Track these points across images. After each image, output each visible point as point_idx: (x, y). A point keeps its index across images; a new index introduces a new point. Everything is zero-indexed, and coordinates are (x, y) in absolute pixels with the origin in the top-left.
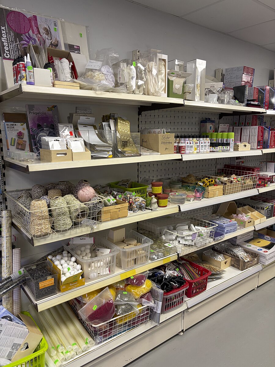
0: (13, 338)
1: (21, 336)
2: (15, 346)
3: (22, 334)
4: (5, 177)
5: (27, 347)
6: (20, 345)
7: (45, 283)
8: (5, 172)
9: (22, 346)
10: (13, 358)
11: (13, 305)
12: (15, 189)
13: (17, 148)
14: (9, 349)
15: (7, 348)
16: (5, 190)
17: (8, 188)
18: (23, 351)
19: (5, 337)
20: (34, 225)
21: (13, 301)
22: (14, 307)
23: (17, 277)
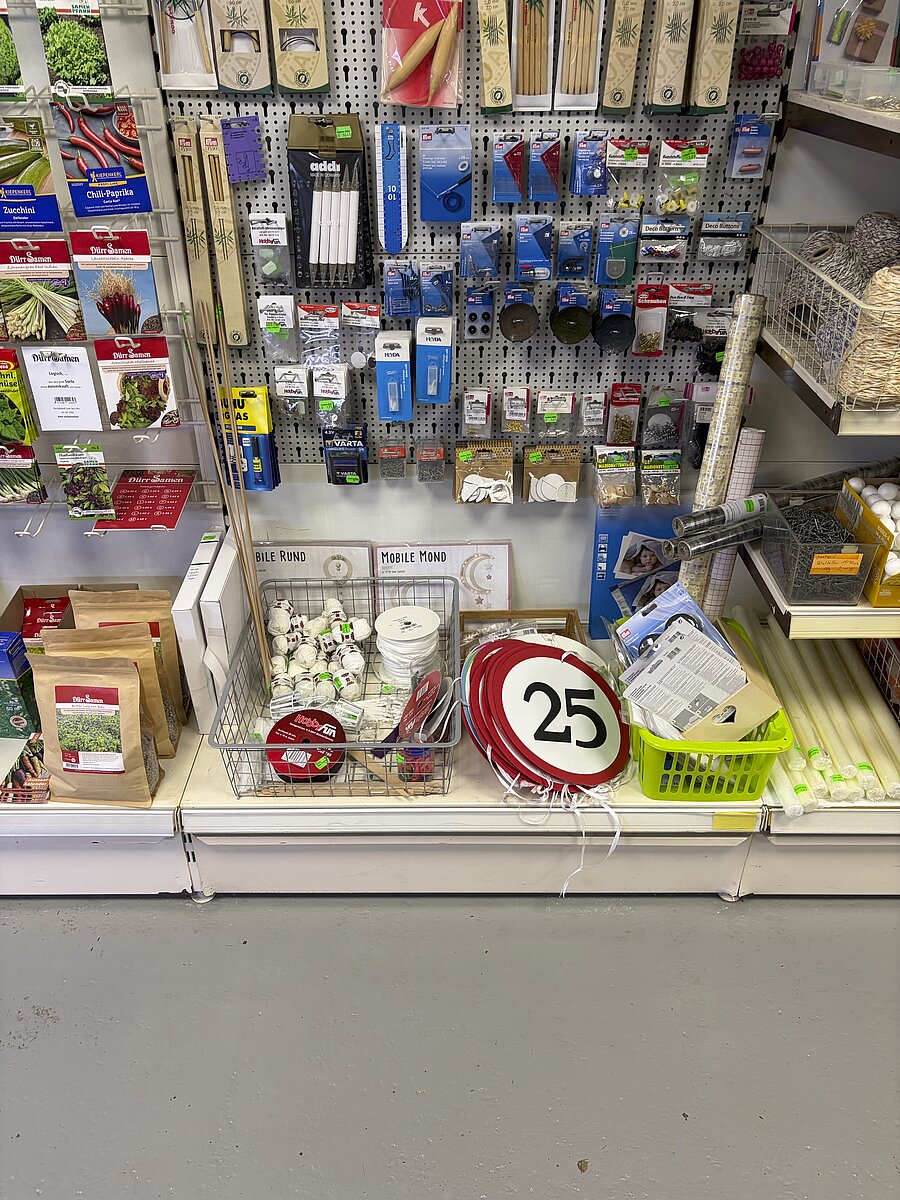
0: (701, 680)
1: (724, 684)
2: (702, 704)
3: (726, 679)
4: (772, 170)
5: (731, 719)
6: (714, 705)
7: (831, 560)
8: (779, 149)
9: (719, 710)
10: (688, 729)
11: (706, 591)
12: (791, 222)
13: (848, 56)
14: (685, 705)
15: (680, 699)
16: (761, 221)
17: (773, 215)
18: (718, 723)
19: (684, 669)
20: (859, 362)
21: (708, 581)
22: (709, 597)
23: (739, 516)
